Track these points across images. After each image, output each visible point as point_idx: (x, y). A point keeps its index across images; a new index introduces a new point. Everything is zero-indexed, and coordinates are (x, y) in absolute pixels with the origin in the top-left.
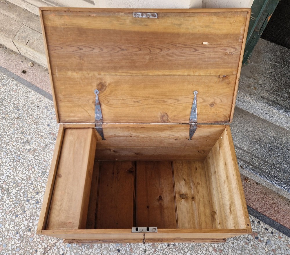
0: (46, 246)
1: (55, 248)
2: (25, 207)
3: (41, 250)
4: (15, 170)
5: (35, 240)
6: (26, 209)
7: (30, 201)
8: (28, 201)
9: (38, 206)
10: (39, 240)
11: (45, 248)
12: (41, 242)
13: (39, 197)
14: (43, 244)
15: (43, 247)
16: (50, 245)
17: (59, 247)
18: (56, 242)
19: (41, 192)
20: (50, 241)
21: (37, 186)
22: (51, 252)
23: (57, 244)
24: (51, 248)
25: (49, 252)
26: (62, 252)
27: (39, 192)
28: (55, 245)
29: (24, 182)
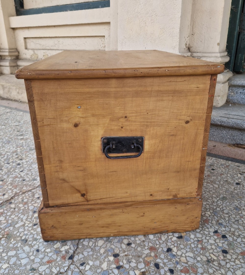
0: (18, 192)
1: (30, 193)
2: (2, 167)
3: (10, 194)
4: (2, 147)
5: (6, 187)
6: (3, 168)
7: (11, 164)
8: (8, 163)
9: (18, 166)
10: (10, 187)
11: (16, 193)
12: (13, 188)
13: (22, 162)
14: (15, 190)
15: (14, 193)
16: (24, 191)
17: (35, 192)
18: (32, 189)
19: (26, 159)
20: (24, 188)
21: (22, 156)
22: (24, 195)
23: (33, 191)
24: (24, 193)
25: (20, 196)
26: (38, 196)
27: (23, 159)
28: (30, 191)
29: (8, 153)
